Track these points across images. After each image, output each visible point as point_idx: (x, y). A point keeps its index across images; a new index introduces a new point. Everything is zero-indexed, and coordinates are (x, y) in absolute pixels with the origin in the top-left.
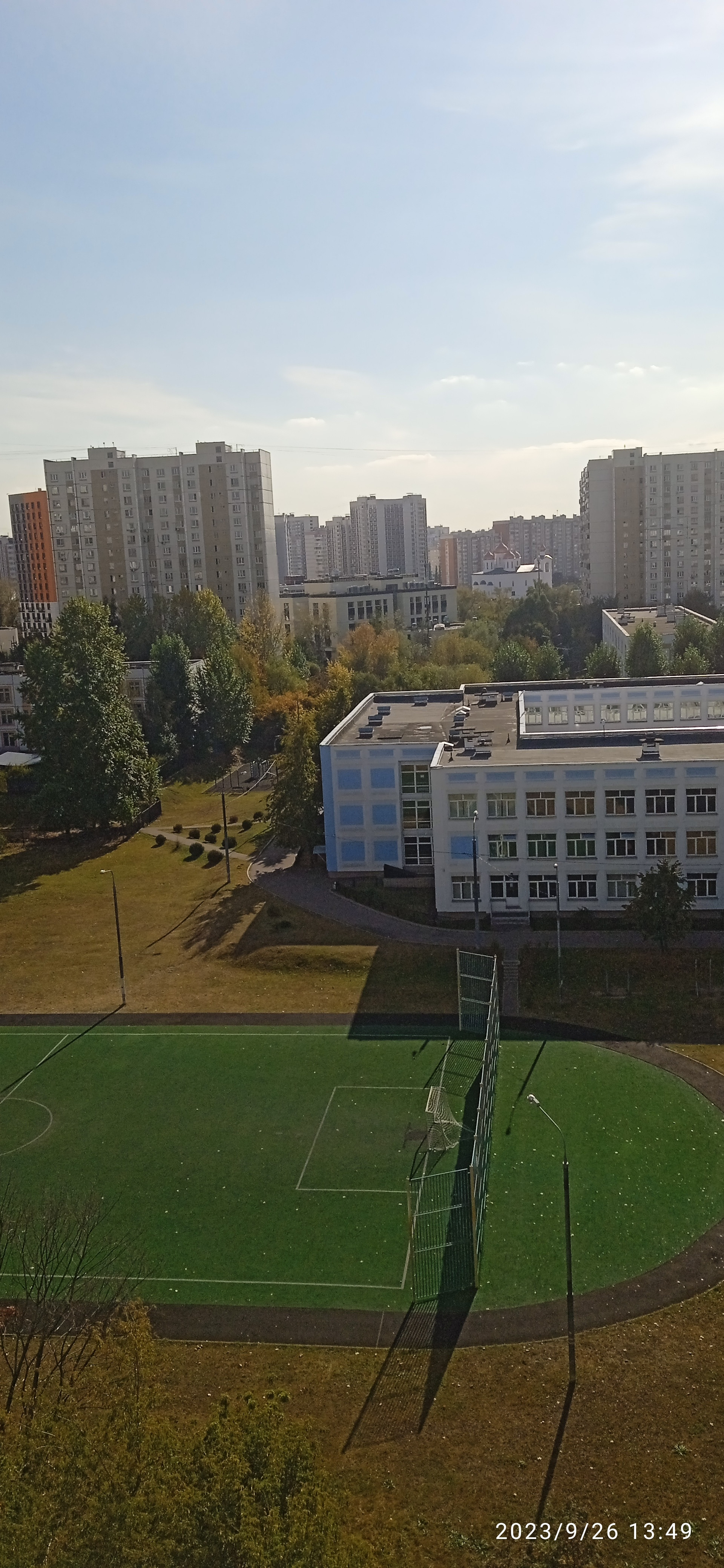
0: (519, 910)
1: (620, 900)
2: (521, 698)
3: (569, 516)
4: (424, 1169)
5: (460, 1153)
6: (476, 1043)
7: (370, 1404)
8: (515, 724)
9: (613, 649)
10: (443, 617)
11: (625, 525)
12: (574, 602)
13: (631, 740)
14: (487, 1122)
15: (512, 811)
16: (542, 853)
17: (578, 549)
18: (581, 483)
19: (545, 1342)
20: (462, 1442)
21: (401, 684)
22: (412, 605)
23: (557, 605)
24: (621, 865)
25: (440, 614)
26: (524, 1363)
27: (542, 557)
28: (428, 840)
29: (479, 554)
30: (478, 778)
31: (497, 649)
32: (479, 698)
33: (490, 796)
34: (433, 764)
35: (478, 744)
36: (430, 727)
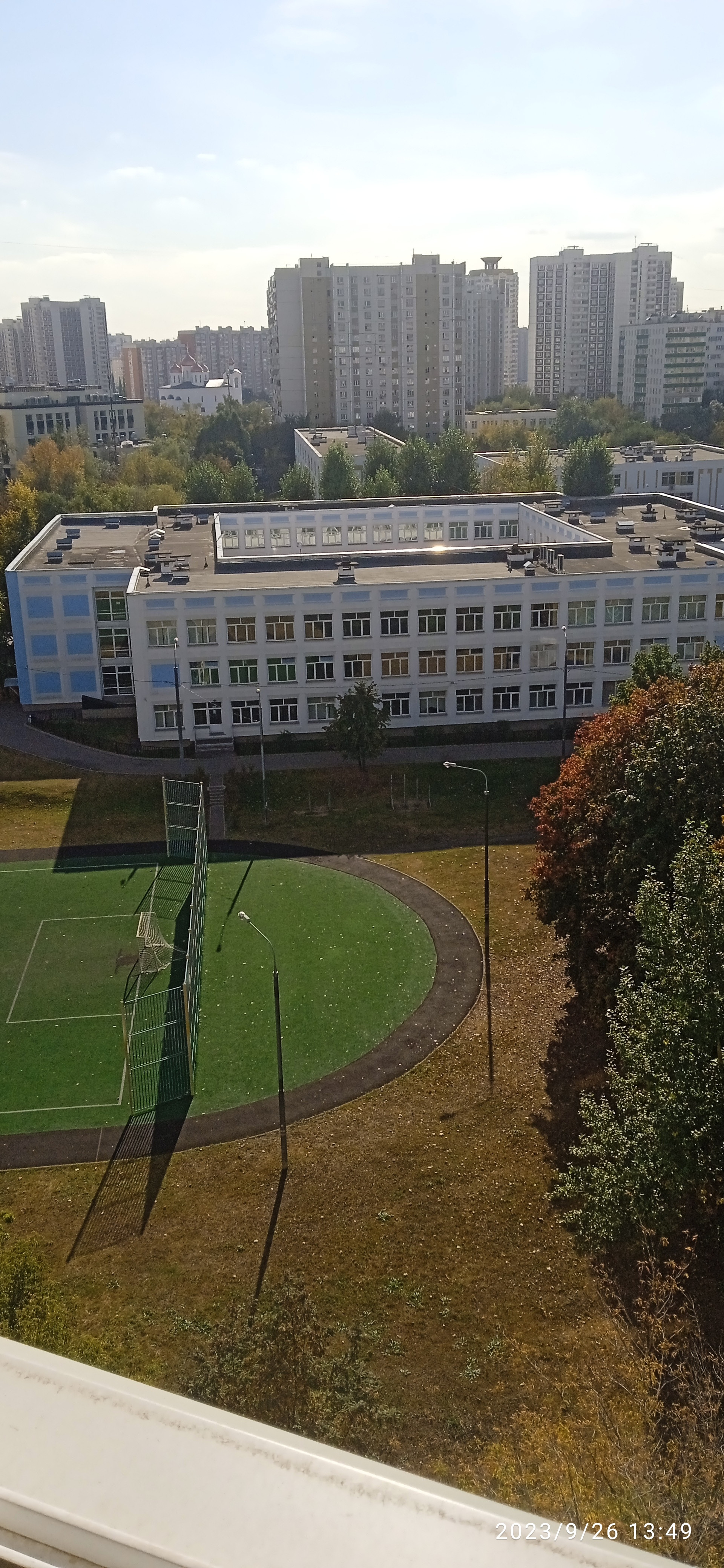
0: (223, 736)
1: (320, 722)
2: (217, 521)
3: (257, 328)
4: (137, 992)
5: (172, 972)
6: (183, 868)
7: (92, 1214)
8: (212, 547)
9: (307, 470)
10: (130, 433)
11: (315, 340)
12: (266, 420)
13: (327, 564)
14: (198, 941)
15: (213, 638)
16: (244, 679)
17: (267, 364)
18: (268, 293)
19: (259, 1137)
20: (183, 1236)
21: (89, 505)
22: (97, 420)
23: (249, 423)
24: (321, 688)
25: (126, 430)
26: (239, 1157)
27: (231, 372)
28: (127, 669)
29: (165, 365)
30: (176, 604)
31: (189, 469)
32: (173, 520)
33: (189, 622)
34: (130, 590)
35: (175, 569)
36: (124, 551)
